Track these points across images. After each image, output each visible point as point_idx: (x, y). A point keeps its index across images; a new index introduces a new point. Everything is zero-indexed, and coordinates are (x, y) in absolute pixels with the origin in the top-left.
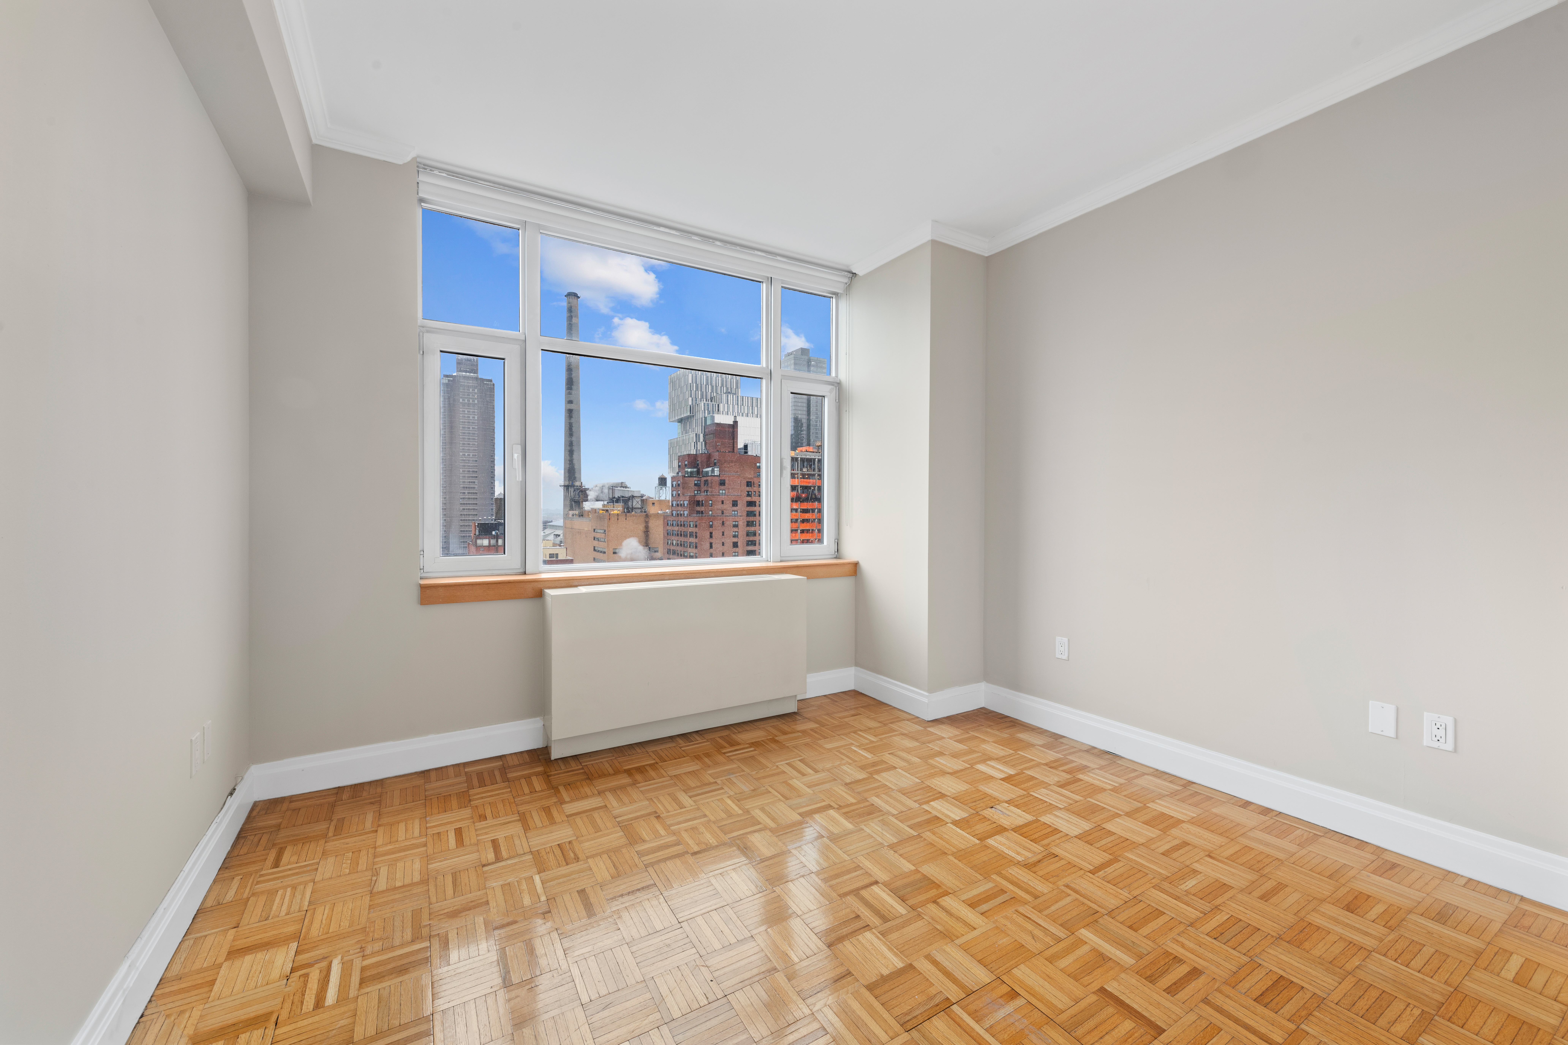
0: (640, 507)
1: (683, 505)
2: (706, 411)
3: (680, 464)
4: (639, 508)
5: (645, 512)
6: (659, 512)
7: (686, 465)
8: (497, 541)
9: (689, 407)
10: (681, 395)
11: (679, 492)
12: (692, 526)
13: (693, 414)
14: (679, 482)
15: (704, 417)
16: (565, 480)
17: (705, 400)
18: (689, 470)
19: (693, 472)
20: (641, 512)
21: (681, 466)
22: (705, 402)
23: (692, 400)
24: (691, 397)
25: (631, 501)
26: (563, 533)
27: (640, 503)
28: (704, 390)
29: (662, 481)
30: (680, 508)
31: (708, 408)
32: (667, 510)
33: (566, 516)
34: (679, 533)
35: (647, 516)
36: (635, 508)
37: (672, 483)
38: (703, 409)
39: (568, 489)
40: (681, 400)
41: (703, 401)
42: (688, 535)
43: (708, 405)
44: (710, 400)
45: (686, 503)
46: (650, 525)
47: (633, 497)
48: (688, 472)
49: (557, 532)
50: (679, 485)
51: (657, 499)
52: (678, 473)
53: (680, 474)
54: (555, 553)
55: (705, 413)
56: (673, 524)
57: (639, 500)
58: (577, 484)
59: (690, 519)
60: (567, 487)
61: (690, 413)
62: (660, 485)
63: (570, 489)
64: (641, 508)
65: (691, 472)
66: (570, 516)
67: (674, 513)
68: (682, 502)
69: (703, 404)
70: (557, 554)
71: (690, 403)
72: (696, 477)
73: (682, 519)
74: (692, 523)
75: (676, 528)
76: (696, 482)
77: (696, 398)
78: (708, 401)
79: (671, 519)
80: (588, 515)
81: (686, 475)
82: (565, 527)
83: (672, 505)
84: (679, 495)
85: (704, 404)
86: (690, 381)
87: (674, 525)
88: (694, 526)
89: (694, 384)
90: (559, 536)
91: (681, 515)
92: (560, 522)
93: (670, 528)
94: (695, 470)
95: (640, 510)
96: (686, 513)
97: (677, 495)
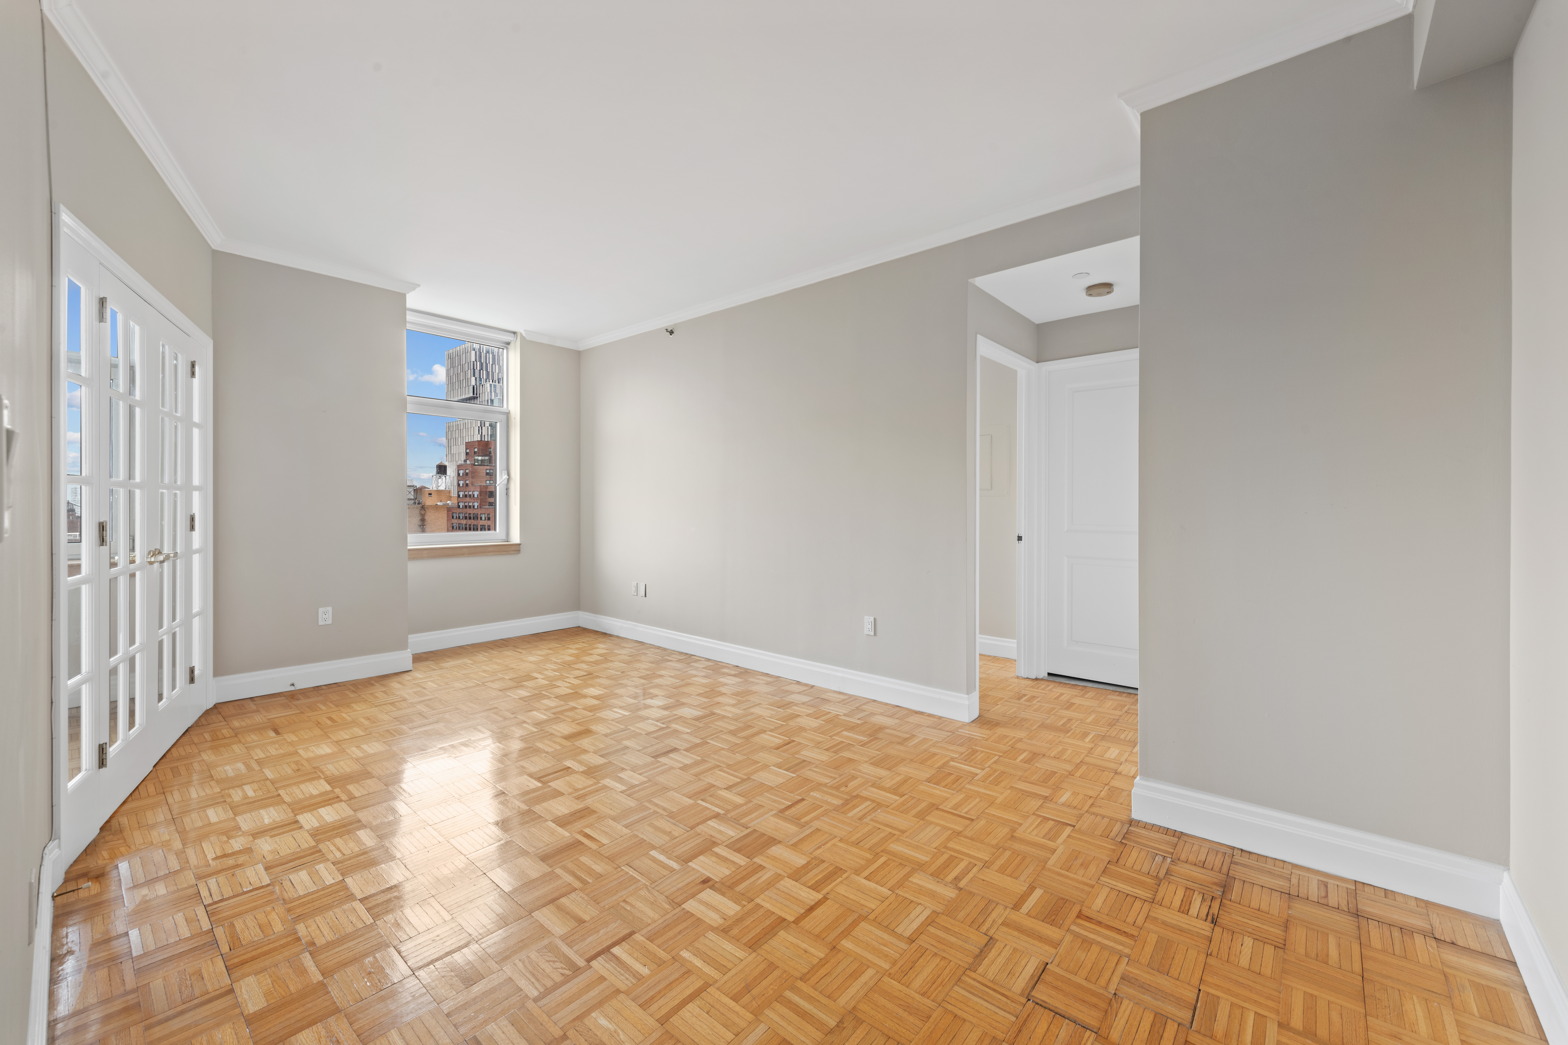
0: (413, 497)
1: (472, 496)
2: (493, 393)
3: (468, 451)
5: (419, 503)
6: (438, 503)
7: (475, 453)
9: (471, 387)
10: (462, 373)
11: (468, 482)
12: (483, 518)
13: (477, 394)
14: (467, 471)
15: (491, 400)
17: (491, 381)
18: (480, 458)
19: (485, 460)
20: (415, 503)
21: (470, 454)
22: (491, 382)
23: (476, 379)
24: (474, 376)
27: (413, 493)
28: (490, 369)
29: (442, 470)
30: (468, 499)
31: (495, 390)
32: (448, 502)
34: (468, 526)
35: (423, 508)
37: (458, 472)
38: (489, 390)
40: (462, 379)
41: (489, 381)
42: (479, 529)
43: (495, 386)
44: (497, 382)
45: (476, 494)
46: (426, 517)
48: (478, 460)
50: (467, 474)
51: (435, 489)
52: (465, 461)
53: (468, 462)
55: (491, 395)
56: (459, 517)
59: (483, 511)
61: (474, 394)
62: (438, 473)
64: (413, 499)
65: (482, 460)
67: (461, 505)
68: (471, 493)
69: (488, 385)
71: (473, 383)
72: (487, 465)
73: (471, 511)
74: (483, 515)
75: (464, 522)
76: (488, 471)
77: (480, 377)
78: (495, 382)
79: (458, 511)
81: (476, 464)
83: (459, 496)
84: (467, 485)
85: (491, 385)
86: (473, 359)
87: (461, 517)
88: (487, 518)
89: (478, 363)
91: (470, 507)
93: (455, 521)
94: (487, 458)
96: (476, 504)
97: (465, 485)
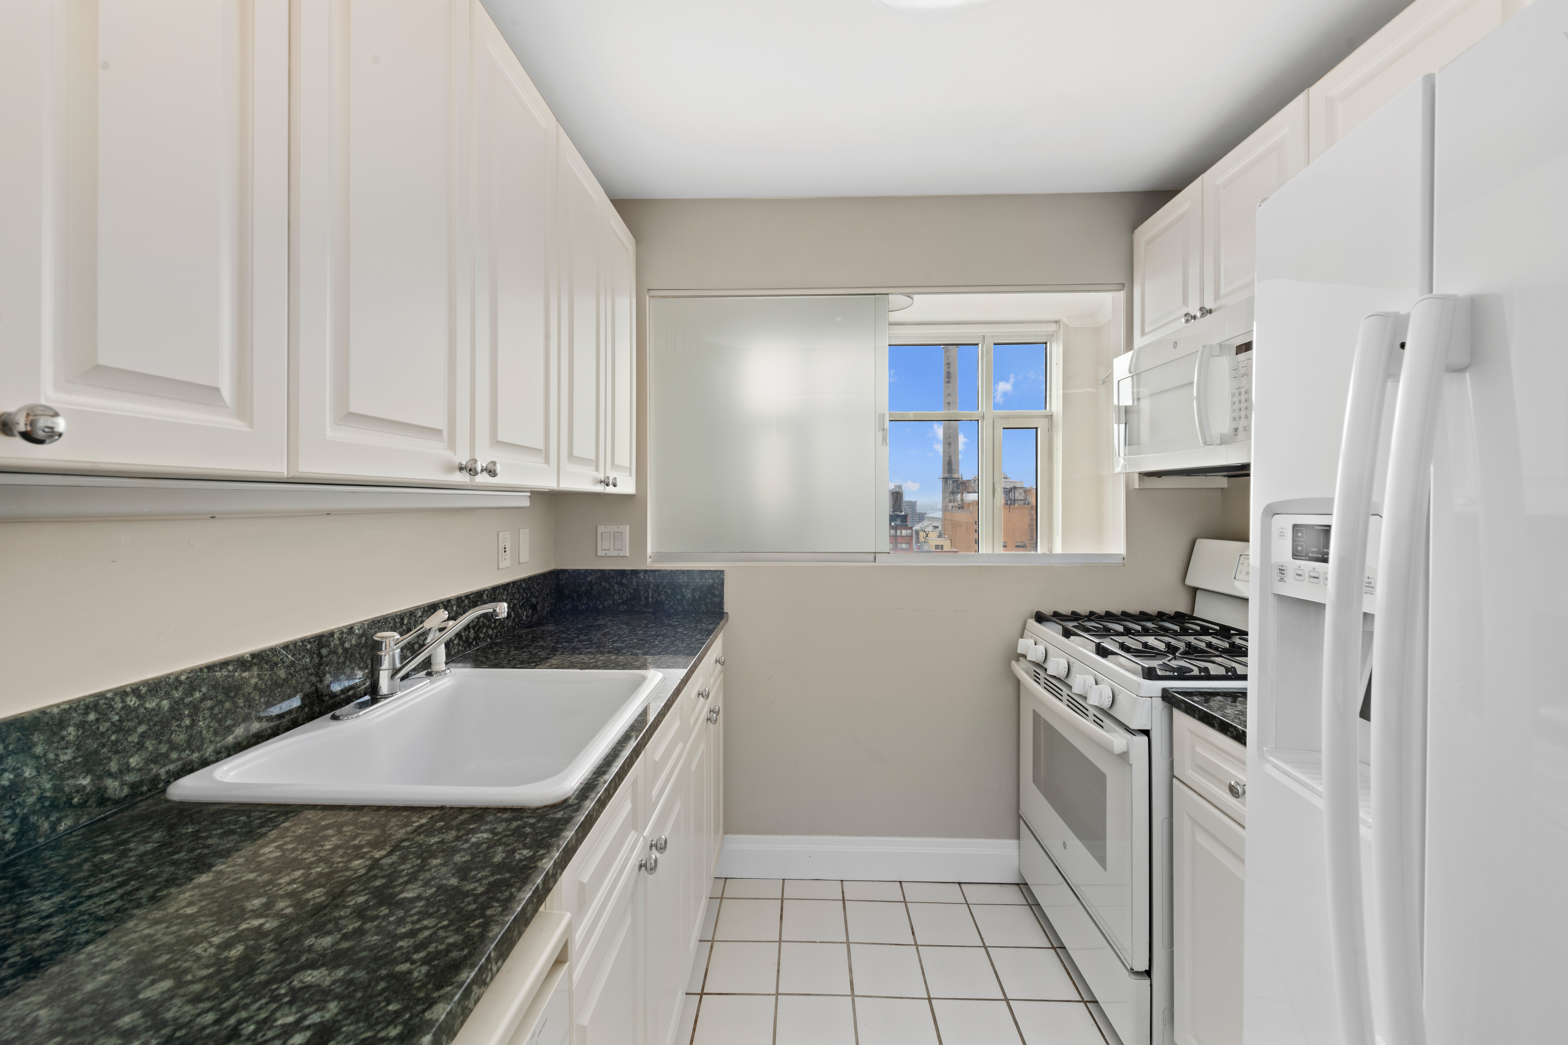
4: (1022, 500)
8: (896, 532)
16: (944, 473)
25: (1013, 492)
26: (942, 524)
33: (945, 510)
36: (1018, 500)
39: (946, 482)
47: (1015, 488)
49: (935, 524)
54: (940, 544)
57: (1021, 491)
58: (955, 476)
60: (945, 480)
63: (948, 482)
66: (950, 508)
70: (942, 546)
80: (969, 507)
82: (944, 519)
90: (938, 527)
92: (939, 515)
95: (1023, 502)
